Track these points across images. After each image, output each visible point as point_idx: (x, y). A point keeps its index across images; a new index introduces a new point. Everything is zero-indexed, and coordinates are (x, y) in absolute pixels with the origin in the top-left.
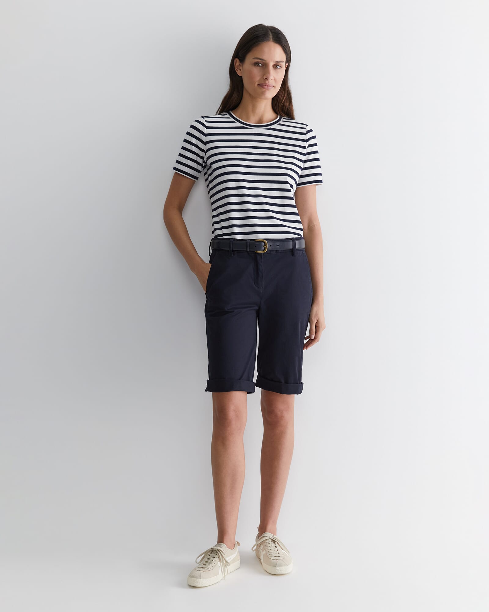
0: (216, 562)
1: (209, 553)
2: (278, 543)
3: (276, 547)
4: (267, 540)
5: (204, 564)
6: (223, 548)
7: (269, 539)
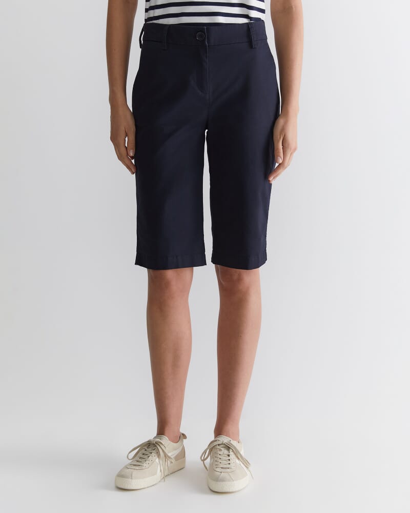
0: (154, 458)
1: (146, 448)
2: (233, 451)
3: (229, 455)
4: (219, 445)
5: (138, 461)
6: (165, 441)
7: (222, 444)
